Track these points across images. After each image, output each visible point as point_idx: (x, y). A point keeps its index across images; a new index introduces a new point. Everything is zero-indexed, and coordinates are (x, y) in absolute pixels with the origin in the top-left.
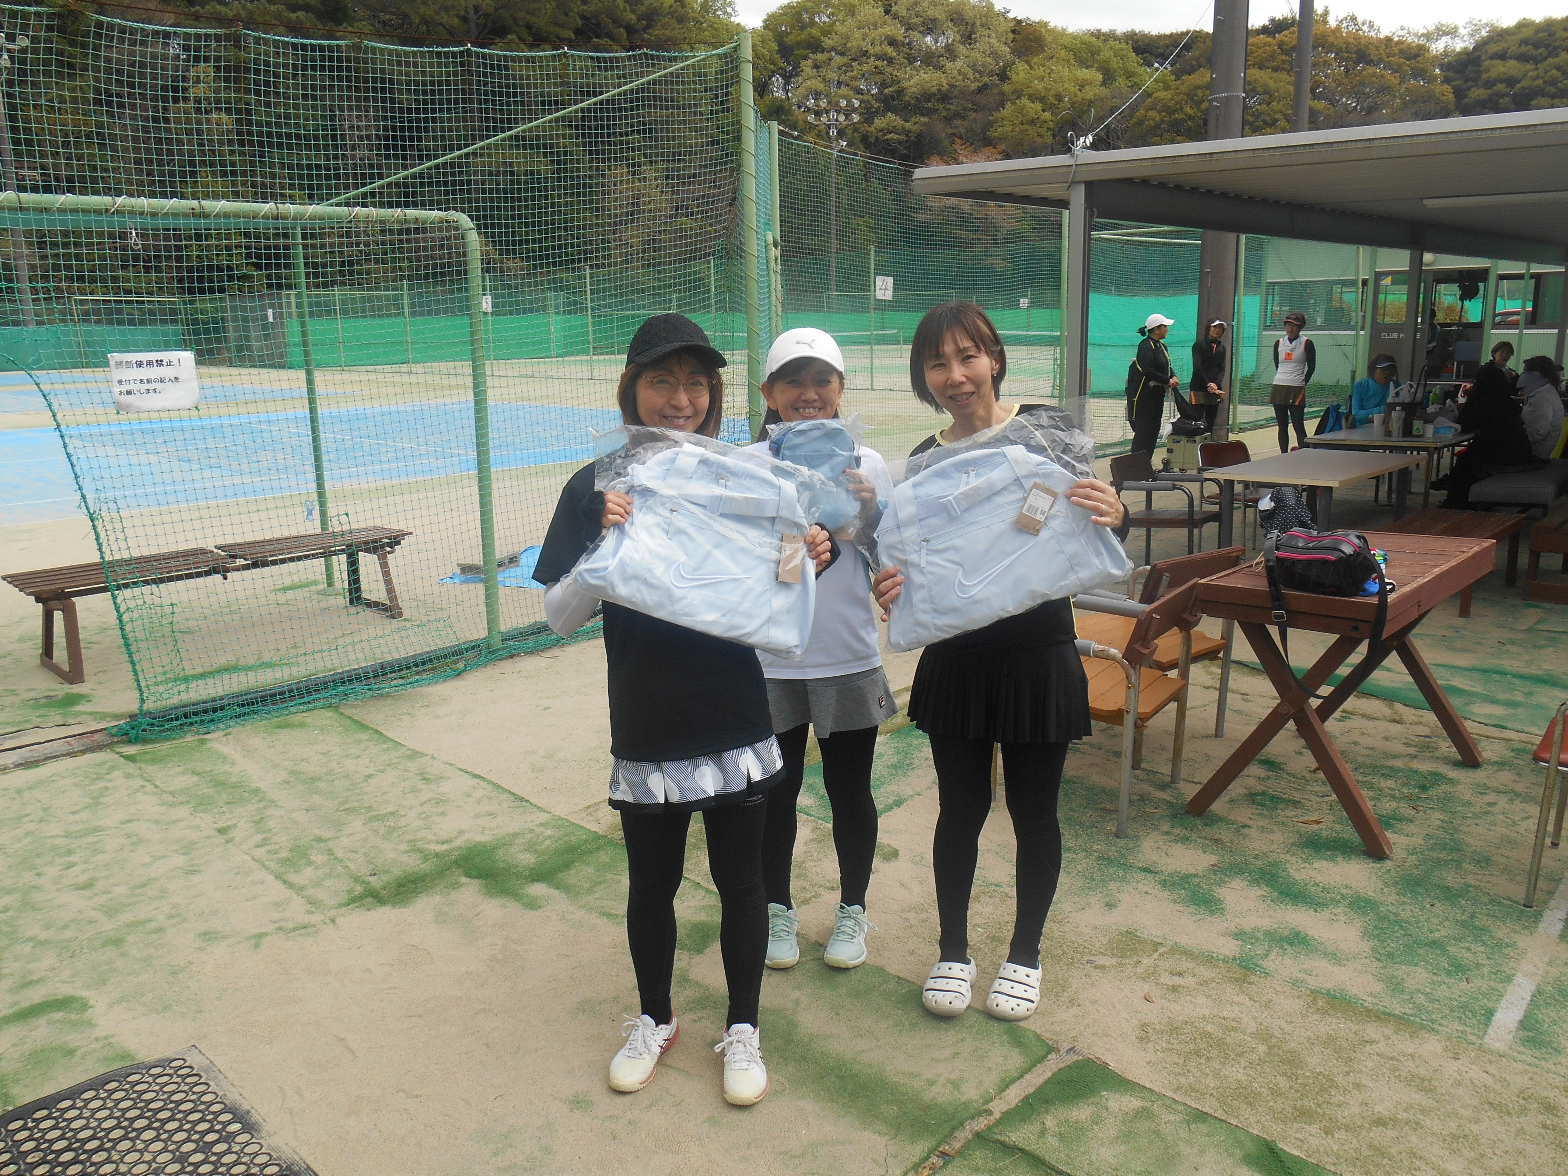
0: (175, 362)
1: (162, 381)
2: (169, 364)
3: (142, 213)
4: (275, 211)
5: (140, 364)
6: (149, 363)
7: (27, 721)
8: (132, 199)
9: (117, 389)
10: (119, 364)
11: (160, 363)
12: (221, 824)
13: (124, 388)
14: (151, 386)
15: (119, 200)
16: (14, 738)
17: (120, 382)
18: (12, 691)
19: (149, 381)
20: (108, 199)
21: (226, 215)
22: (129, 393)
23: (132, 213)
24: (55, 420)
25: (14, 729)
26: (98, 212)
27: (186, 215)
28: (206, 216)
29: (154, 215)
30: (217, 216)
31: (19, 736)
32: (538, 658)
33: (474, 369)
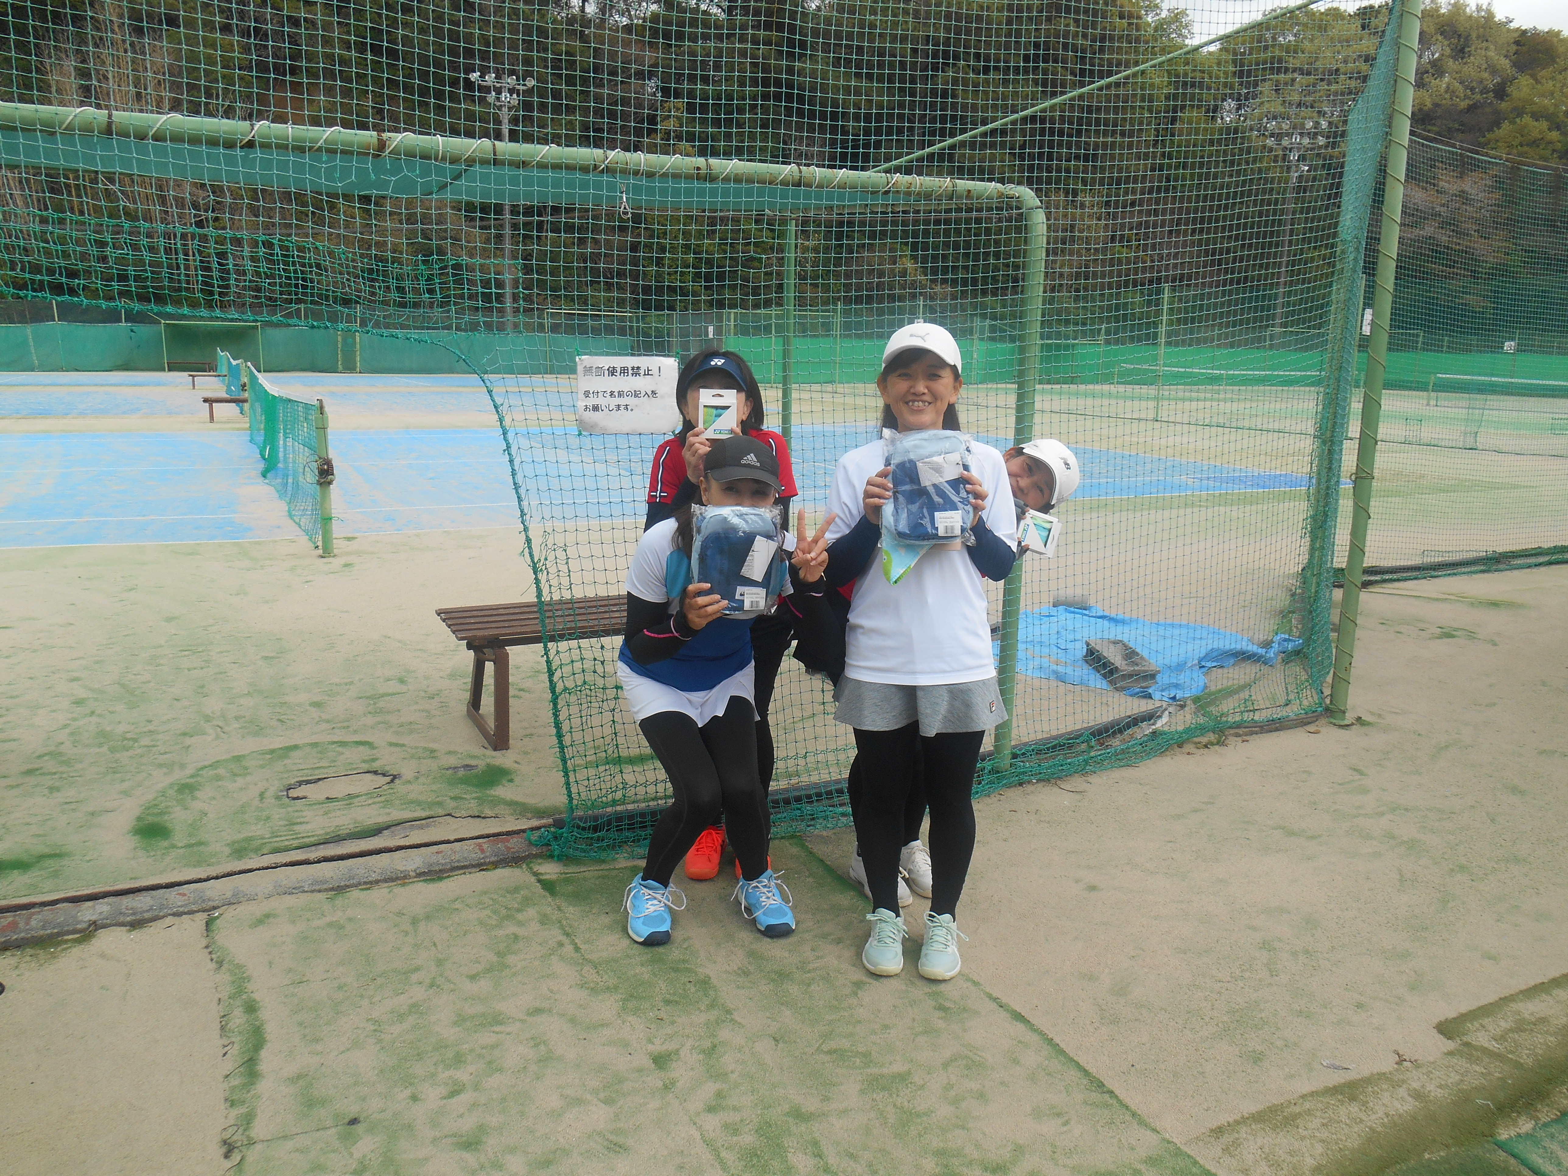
0: (655, 371)
1: (636, 394)
2: (648, 373)
3: (636, 173)
4: (797, 175)
5: (612, 372)
6: (624, 371)
7: (440, 804)
8: (628, 154)
9: (581, 404)
10: (588, 370)
11: (636, 371)
12: (658, 1047)
13: (591, 401)
14: (622, 401)
15: (612, 154)
16: (421, 827)
17: (587, 394)
18: (433, 751)
19: (621, 394)
20: (598, 152)
21: (738, 179)
22: (596, 408)
23: (624, 172)
24: (505, 439)
25: (424, 814)
26: (585, 169)
27: (689, 177)
28: (711, 178)
29: (650, 175)
30: (726, 179)
31: (428, 826)
32: (1056, 790)
33: (1020, 397)
